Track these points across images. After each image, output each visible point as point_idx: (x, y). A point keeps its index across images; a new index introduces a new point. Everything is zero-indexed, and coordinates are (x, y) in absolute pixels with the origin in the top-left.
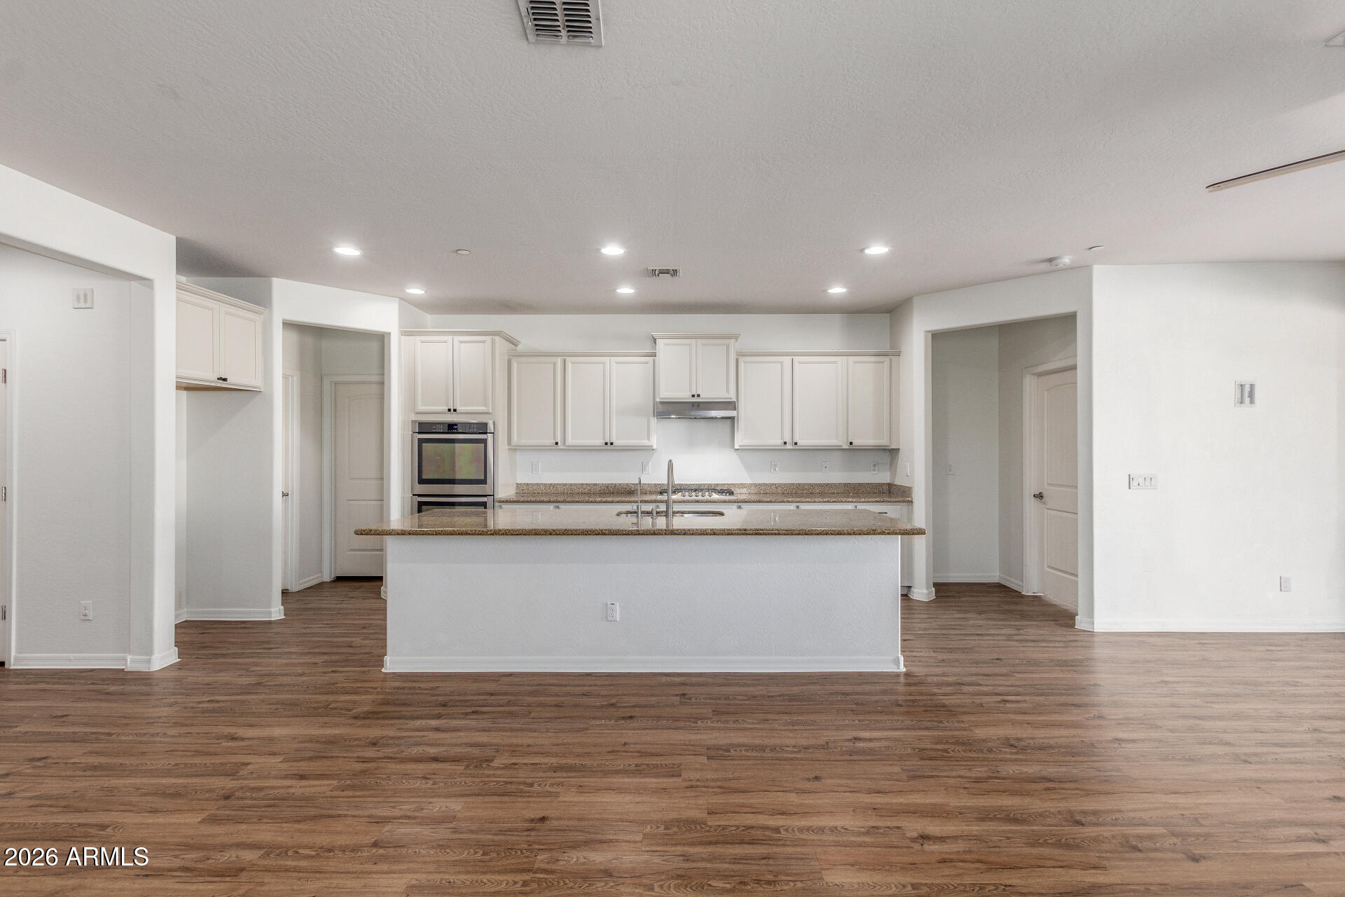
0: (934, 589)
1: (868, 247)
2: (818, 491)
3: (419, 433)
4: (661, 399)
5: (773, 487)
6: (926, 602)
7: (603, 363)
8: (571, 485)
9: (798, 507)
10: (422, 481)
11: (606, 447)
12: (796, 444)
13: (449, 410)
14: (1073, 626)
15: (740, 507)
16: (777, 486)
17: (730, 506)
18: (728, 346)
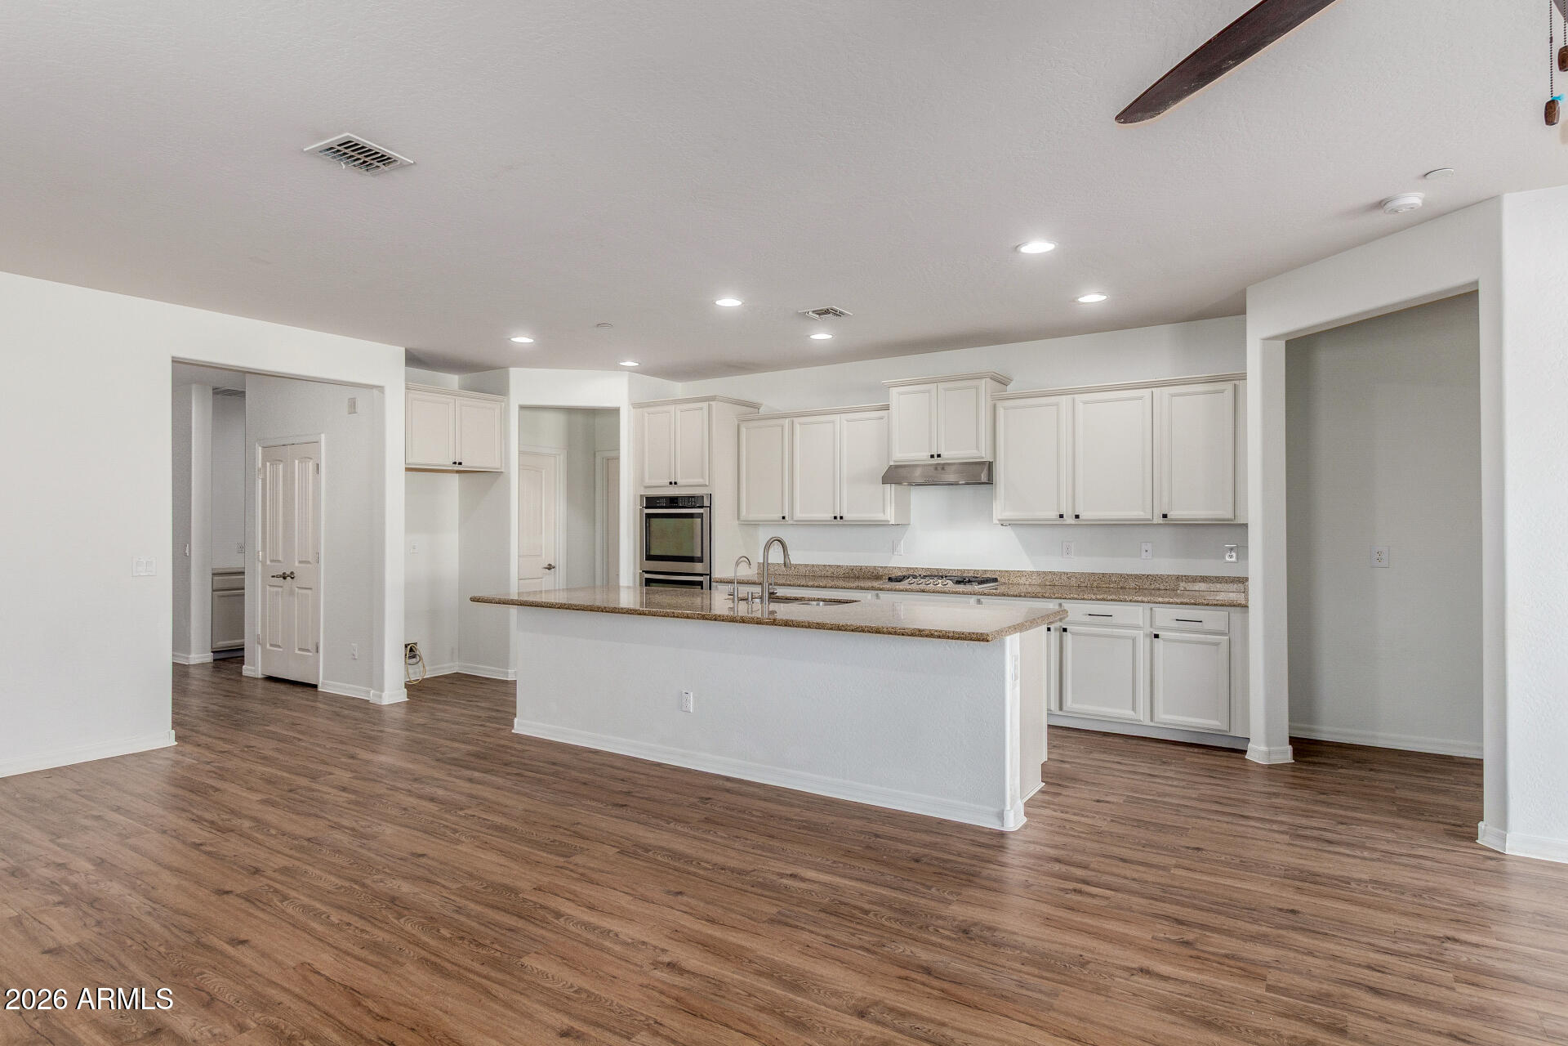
0: (1290, 748)
1: (1024, 244)
2: (1133, 585)
3: (646, 508)
4: (895, 461)
5: (1064, 577)
6: (1262, 766)
7: (833, 422)
8: (813, 566)
9: (1060, 605)
10: (649, 557)
11: (835, 522)
12: (1077, 517)
13: (671, 483)
14: (1473, 837)
15: (979, 602)
16: (1069, 576)
17: (966, 599)
18: (977, 388)
